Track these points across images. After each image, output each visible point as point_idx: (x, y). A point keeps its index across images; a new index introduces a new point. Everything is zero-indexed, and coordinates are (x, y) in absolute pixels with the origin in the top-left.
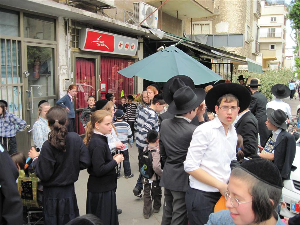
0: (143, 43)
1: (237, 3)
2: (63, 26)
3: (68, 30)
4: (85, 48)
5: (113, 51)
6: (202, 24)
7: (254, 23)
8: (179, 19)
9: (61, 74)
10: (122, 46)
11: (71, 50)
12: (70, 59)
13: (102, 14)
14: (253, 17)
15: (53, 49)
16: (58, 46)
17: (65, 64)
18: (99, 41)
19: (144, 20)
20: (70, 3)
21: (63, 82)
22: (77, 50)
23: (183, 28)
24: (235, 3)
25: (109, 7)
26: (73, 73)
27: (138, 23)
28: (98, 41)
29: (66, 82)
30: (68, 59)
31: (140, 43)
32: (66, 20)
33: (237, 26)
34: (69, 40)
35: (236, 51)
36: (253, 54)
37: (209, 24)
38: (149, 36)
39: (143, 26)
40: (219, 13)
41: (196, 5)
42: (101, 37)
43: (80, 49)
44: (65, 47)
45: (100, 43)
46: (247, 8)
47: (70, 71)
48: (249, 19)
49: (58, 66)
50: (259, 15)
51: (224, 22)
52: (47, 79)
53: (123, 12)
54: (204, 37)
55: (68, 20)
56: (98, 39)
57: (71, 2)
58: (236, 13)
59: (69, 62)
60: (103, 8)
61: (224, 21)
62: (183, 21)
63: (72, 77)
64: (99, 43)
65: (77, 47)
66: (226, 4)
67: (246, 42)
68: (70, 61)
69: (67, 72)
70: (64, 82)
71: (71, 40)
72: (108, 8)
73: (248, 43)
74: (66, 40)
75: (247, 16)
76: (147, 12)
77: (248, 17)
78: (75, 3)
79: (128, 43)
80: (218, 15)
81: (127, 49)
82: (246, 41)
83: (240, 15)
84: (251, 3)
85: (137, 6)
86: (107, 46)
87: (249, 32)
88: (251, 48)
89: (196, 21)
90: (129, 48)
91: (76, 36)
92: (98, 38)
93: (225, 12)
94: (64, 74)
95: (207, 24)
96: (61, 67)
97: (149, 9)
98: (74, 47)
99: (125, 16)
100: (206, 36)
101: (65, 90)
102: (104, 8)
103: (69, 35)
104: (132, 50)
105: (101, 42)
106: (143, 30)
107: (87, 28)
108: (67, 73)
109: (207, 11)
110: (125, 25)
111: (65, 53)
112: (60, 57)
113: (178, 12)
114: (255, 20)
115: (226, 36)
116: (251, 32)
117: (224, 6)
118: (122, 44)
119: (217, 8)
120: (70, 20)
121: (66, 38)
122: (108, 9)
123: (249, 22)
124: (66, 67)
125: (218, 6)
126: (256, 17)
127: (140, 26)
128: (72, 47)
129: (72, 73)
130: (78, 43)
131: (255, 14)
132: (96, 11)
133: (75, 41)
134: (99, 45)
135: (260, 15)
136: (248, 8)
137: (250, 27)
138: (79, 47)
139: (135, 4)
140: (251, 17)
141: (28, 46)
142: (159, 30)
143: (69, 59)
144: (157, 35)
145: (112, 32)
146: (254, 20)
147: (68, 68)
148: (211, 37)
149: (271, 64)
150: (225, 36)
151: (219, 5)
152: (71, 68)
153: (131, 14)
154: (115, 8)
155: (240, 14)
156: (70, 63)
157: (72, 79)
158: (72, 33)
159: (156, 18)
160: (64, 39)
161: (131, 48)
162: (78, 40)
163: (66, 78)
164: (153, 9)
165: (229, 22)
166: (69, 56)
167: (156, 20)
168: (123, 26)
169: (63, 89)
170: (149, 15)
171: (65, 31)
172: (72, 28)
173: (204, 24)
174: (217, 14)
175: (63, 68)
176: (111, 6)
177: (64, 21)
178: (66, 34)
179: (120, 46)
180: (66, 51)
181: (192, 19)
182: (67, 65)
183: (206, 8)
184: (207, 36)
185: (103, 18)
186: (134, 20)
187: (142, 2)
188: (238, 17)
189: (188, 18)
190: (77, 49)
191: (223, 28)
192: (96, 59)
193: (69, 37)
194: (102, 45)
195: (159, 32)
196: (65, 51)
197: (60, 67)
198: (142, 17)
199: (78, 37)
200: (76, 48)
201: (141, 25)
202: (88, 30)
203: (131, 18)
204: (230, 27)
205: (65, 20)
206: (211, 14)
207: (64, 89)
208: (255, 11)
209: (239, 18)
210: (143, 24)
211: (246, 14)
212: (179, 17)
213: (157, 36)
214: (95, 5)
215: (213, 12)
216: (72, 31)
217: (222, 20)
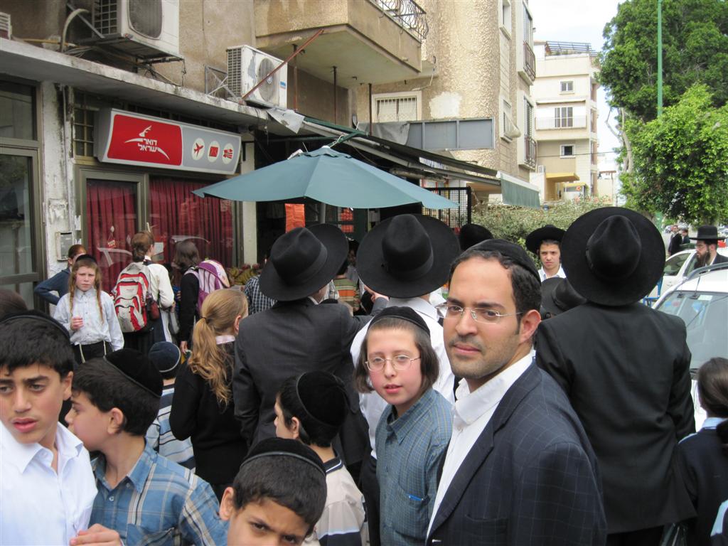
0: (253, 144)
1: (477, 49)
2: (53, 102)
3: (67, 114)
4: (109, 156)
5: (179, 163)
6: (398, 100)
7: (520, 94)
8: (339, 87)
9: (50, 219)
10: (200, 150)
11: (73, 161)
12: (71, 182)
13: (149, 74)
14: (518, 80)
15: (30, 158)
16: (42, 151)
17: (60, 195)
18: (145, 139)
19: (254, 89)
20: (71, 48)
21: (56, 239)
22: (88, 161)
23: (350, 109)
24: (472, 49)
25: (168, 58)
26: (80, 216)
27: (239, 95)
28: (141, 140)
29: (63, 240)
30: (67, 185)
31: (247, 144)
32: (61, 90)
33: (479, 101)
34: (70, 138)
35: (480, 159)
36: (521, 167)
37: (414, 99)
38: (266, 128)
39: (250, 104)
40: (437, 72)
41: (377, 53)
42: (148, 129)
43: (96, 159)
44: (60, 154)
45: (145, 145)
46: (502, 61)
47: (72, 212)
48: (508, 84)
49: (43, 201)
50: (529, 76)
51: (448, 93)
52: (16, 232)
53: (204, 70)
54: (401, 128)
55: (66, 88)
56: (142, 134)
57: (73, 45)
58: (477, 73)
59: (70, 192)
60: (151, 60)
61: (449, 91)
62: (350, 92)
63: (79, 228)
64: (144, 143)
65: (91, 154)
66: (451, 52)
67: (502, 138)
68: (72, 189)
69: (67, 214)
70: (59, 239)
71: (74, 137)
72: (164, 61)
73: (508, 142)
74: (61, 139)
75: (501, 78)
76: (260, 70)
77: (505, 81)
78: (83, 49)
79: (215, 144)
80: (436, 78)
81: (213, 159)
82: (503, 136)
83: (486, 77)
84: (510, 48)
85: (235, 55)
86: (165, 151)
87: (509, 115)
88: (516, 153)
89: (383, 93)
90: (218, 155)
91: (85, 128)
92: (141, 131)
93: (451, 70)
94: (57, 219)
95: (410, 99)
96: (49, 204)
97: (265, 62)
98: (83, 155)
99: (208, 80)
100: (406, 124)
101: (60, 259)
102: (155, 59)
103: (70, 126)
104: (227, 160)
105: (148, 141)
106: (252, 112)
107: (113, 109)
108: (65, 218)
109: (405, 68)
110: (207, 99)
111: (59, 168)
112: (47, 179)
113: (337, 69)
114: (521, 89)
115: (453, 125)
116: (514, 115)
117: (447, 55)
118: (202, 147)
119: (431, 60)
120: (71, 90)
121: (61, 133)
122: (166, 63)
123: (508, 91)
124: (64, 203)
125: (434, 57)
126: (524, 80)
127: (244, 103)
128: (77, 154)
129: (77, 217)
130: (91, 146)
131: (520, 75)
132: (137, 68)
133: (83, 139)
134: (143, 148)
135: (533, 74)
136: (504, 61)
137: (511, 104)
138: (95, 155)
139: (230, 50)
140: (511, 81)
142: (292, 112)
143: (69, 184)
144: (287, 124)
145: (176, 118)
146: (518, 89)
147: (68, 205)
148: (417, 128)
149: (567, 191)
150: (449, 124)
151: (435, 53)
152: (74, 205)
153: (222, 75)
154: (181, 59)
155: (485, 74)
156: (72, 193)
157: (78, 232)
158: (76, 121)
159: (282, 83)
160: (55, 135)
161: (225, 156)
162: (91, 137)
163: (64, 229)
164: (276, 62)
165: (461, 93)
166: (71, 176)
167: (285, 88)
168: (202, 103)
169: (55, 257)
170: (266, 76)
171: (59, 116)
172: (76, 108)
173: (402, 100)
174: (432, 74)
175: (55, 206)
176: (172, 56)
177: (55, 92)
178: (62, 123)
179: (195, 150)
180: (63, 165)
181: (370, 85)
182: (65, 197)
183: (403, 58)
184: (408, 125)
185: (151, 83)
186: (231, 89)
187: (246, 46)
188: (482, 81)
189: (361, 84)
190: (91, 158)
191: (446, 106)
192: (136, 183)
193: (69, 131)
194: (153, 150)
195: (290, 115)
196: (61, 163)
197: (47, 204)
198: (248, 82)
199: (91, 130)
200: (86, 157)
201: (247, 99)
202: (114, 113)
203: (222, 85)
204: (462, 105)
205: (57, 88)
206: (415, 73)
207: (57, 256)
208: (520, 66)
209: (483, 84)
210: (251, 98)
211: (499, 74)
212: (340, 82)
213: (287, 126)
214: (133, 53)
215: (420, 68)
216: (75, 115)
217: (444, 89)
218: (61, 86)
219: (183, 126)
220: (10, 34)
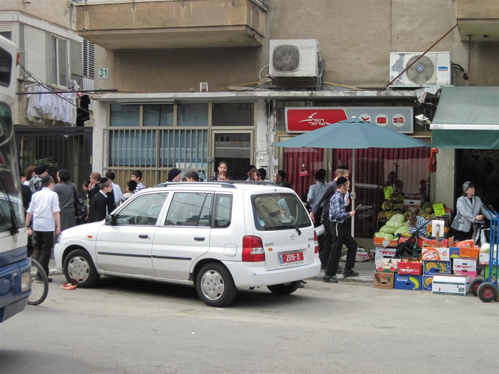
2: (263, 108)
3: (271, 112)
4: (290, 130)
11: (274, 133)
16: (256, 130)
17: (266, 149)
19: (395, 79)
26: (277, 159)
28: (311, 120)
34: (273, 123)
42: (315, 114)
45: (315, 122)
47: (272, 157)
49: (255, 152)
55: (272, 101)
56: (311, 117)
64: (313, 121)
71: (275, 122)
74: (268, 124)
76: (407, 65)
81: (382, 125)
90: (387, 122)
91: (283, 117)
92: (310, 115)
96: (258, 153)
98: (281, 130)
103: (274, 117)
105: (316, 120)
106: (396, 93)
107: (285, 108)
111: (266, 137)
118: (368, 119)
120: (274, 101)
121: (267, 121)
124: (266, 153)
127: (388, 89)
128: (277, 130)
133: (282, 122)
134: (314, 124)
141: (216, 134)
147: (268, 154)
152: (273, 153)
156: (273, 148)
157: (276, 166)
158: (277, 115)
160: (264, 123)
161: (395, 122)
166: (272, 140)
172: (277, 109)
175: (261, 154)
177: (265, 103)
178: (268, 117)
182: (268, 150)
193: (273, 119)
194: (322, 124)
196: (267, 135)
200: (283, 131)
201: (390, 86)
205: (266, 101)
216: (277, 112)
218: (269, 101)
219: (345, 109)
220: (207, 90)
